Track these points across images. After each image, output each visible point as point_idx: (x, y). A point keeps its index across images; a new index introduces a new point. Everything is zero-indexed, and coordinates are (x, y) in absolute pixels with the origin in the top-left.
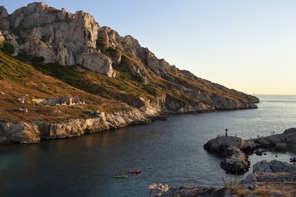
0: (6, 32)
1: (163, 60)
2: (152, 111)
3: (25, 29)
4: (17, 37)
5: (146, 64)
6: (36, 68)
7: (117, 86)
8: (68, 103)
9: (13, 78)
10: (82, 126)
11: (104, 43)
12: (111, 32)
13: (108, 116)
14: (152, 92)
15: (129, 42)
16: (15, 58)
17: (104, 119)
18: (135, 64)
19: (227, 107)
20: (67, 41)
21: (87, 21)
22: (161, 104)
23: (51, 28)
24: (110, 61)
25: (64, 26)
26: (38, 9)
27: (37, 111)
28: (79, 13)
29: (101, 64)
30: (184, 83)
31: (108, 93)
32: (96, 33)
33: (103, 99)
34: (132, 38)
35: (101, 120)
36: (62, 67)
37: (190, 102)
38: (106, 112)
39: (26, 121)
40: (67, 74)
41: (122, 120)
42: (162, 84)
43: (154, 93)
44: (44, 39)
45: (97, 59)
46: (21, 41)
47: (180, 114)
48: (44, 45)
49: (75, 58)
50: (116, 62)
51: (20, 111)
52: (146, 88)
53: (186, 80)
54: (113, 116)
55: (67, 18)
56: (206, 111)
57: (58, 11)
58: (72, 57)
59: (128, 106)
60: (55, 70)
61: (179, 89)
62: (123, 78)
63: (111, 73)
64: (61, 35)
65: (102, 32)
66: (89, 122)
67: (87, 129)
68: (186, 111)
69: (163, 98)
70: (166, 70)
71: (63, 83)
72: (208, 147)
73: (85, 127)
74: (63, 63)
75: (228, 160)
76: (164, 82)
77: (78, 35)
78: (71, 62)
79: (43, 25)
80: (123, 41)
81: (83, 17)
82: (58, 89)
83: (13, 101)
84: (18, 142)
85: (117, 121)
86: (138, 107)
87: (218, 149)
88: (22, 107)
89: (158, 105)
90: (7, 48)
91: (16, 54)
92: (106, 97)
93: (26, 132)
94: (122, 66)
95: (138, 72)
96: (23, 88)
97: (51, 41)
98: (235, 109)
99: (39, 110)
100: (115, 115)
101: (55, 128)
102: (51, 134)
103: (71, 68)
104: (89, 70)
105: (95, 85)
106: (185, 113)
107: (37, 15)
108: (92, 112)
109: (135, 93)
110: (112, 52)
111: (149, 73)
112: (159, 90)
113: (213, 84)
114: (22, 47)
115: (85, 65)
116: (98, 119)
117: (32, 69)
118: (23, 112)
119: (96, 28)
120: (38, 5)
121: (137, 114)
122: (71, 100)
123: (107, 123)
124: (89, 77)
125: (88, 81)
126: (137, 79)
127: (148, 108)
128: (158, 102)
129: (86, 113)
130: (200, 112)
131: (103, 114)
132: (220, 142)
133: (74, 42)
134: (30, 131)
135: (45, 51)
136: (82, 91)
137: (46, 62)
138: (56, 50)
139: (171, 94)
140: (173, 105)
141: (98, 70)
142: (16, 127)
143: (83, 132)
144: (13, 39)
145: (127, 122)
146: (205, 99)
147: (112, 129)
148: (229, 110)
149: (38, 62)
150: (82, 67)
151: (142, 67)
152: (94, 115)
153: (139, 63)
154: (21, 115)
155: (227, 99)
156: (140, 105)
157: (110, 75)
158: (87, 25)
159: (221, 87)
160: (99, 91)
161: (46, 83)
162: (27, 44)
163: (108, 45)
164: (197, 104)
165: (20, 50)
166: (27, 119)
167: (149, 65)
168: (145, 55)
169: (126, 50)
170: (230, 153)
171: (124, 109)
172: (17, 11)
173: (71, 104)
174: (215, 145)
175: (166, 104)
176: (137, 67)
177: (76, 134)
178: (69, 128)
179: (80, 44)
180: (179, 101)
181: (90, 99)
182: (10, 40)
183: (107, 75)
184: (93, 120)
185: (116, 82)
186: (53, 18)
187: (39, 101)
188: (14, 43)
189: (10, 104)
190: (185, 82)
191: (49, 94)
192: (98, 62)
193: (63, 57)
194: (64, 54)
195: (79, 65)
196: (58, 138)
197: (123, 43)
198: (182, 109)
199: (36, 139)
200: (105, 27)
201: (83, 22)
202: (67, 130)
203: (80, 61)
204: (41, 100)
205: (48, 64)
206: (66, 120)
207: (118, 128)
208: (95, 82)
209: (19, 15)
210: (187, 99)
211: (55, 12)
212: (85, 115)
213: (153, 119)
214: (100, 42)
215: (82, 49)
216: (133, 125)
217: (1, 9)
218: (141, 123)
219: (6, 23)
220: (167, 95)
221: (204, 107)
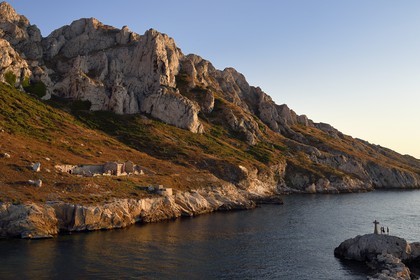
0: (35, 64)
1: (284, 106)
2: (259, 188)
3: (65, 59)
4: (51, 71)
5: (257, 113)
6: (77, 118)
7: (205, 148)
8: (115, 173)
9: (32, 133)
10: (131, 210)
11: (188, 79)
12: (202, 63)
13: (179, 194)
14: (261, 157)
15: (230, 78)
16: (46, 102)
17: (171, 200)
18: (237, 113)
19: (396, 185)
20: (128, 76)
21: (160, 45)
22: (277, 177)
23: (105, 57)
24: (195, 109)
25: (123, 53)
26: (86, 29)
27: (58, 185)
28: (149, 33)
29: (180, 112)
30: (319, 144)
31: (187, 157)
32: (176, 64)
33: (176, 167)
34: (234, 73)
35: (166, 202)
36: (117, 117)
37: (328, 175)
38: (177, 187)
39: (35, 201)
41: (204, 203)
42: (281, 145)
43: (265, 159)
44: (93, 73)
45: (174, 104)
46: (58, 77)
47: (310, 194)
48: (91, 82)
49: (139, 103)
50: (206, 108)
51: (30, 184)
52: (252, 151)
53: (324, 138)
54: (187, 195)
55: (130, 42)
56: (355, 191)
57: (117, 31)
58: (134, 102)
59: (215, 179)
60: (107, 121)
61: (310, 154)
62: (215, 134)
63: (196, 125)
64: (118, 68)
65: (186, 63)
66: (145, 205)
67: (140, 216)
68: (320, 189)
69: (282, 167)
70: (290, 122)
71: (116, 142)
72: (341, 253)
73: (137, 212)
74: (119, 110)
76: (284, 142)
77: (146, 67)
78: (133, 109)
79: (94, 52)
80: (220, 77)
81: (154, 39)
82: (103, 150)
83: (22, 167)
84: (19, 236)
85: (195, 203)
86: (235, 181)
88: (36, 178)
89: (271, 179)
90: (34, 88)
91: (47, 97)
92: (183, 164)
93: (35, 219)
94: (216, 116)
95: (242, 125)
96: (44, 148)
97: (102, 76)
99: (63, 183)
100: (192, 193)
101: (84, 214)
102: (77, 222)
103: (132, 118)
104: (160, 120)
105: (167, 145)
106: (318, 192)
107: (85, 37)
108: (151, 187)
109: (232, 159)
110: (200, 94)
111: (260, 126)
112: (274, 154)
113: (373, 146)
114: (58, 86)
115: (154, 114)
116: (159, 200)
117: (68, 118)
118: (35, 185)
119: (176, 58)
120: (87, 22)
121: (231, 193)
122: (119, 167)
123: (175, 207)
124: (159, 131)
125: (157, 138)
126: (239, 135)
127: (253, 184)
128: (273, 174)
129: (141, 189)
130: (344, 192)
131: (169, 191)
133: (139, 78)
134: (41, 217)
135: (92, 92)
136: (143, 154)
137: (93, 108)
138: (110, 90)
139: (295, 162)
140: (297, 179)
141: (175, 121)
142: (18, 211)
143: (133, 221)
144: (45, 73)
145: (212, 206)
146: (354, 170)
147: (185, 217)
148: (400, 189)
149: (80, 109)
150: (149, 116)
151: (249, 116)
152: (155, 193)
153: (245, 111)
154: (30, 190)
155: (394, 170)
156: (238, 178)
157: (194, 130)
158: (161, 51)
159: (385, 152)
160: (173, 154)
161: (85, 141)
162: (66, 81)
163: (194, 83)
164: (340, 178)
165: (55, 91)
166: (38, 197)
167: (262, 114)
168: (255, 99)
169: (225, 91)
171: (208, 184)
172: (55, 32)
173: (119, 174)
174: (354, 251)
175: (287, 179)
176: (240, 117)
177: (119, 223)
178: (108, 213)
179: (148, 80)
180: (308, 173)
181: (154, 166)
182: (40, 75)
183: (188, 130)
184: (152, 201)
185: (204, 140)
186: (109, 41)
187: (65, 169)
188: (46, 79)
189: (17, 172)
190: (321, 142)
191: (87, 157)
192: (176, 108)
193: (120, 101)
194: (121, 96)
195: (145, 113)
196: (87, 231)
198: (313, 187)
199: (50, 231)
200: (191, 56)
201: (154, 46)
202: (104, 217)
203: (147, 108)
204: (70, 168)
205: (96, 112)
207: (196, 215)
208: (168, 141)
209: (58, 39)
210: (322, 170)
211: (112, 32)
212: (138, 192)
213: (260, 202)
214: (182, 78)
215: (152, 89)
216: (223, 210)
217: (32, 30)
218: (237, 209)
219: (37, 51)
220: (289, 163)
221: (353, 183)
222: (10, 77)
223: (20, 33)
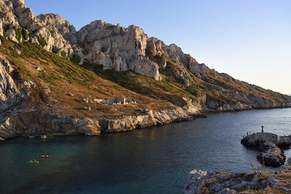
0: (74, 46)
1: (203, 64)
2: (193, 109)
3: (89, 43)
4: (82, 49)
5: (189, 69)
6: (97, 74)
7: (164, 88)
8: (122, 103)
9: (80, 83)
10: (133, 121)
11: (152, 51)
12: (158, 42)
13: (156, 113)
14: (193, 93)
15: (173, 50)
16: (81, 66)
17: (152, 116)
18: (179, 69)
19: (264, 106)
20: (121, 51)
21: (138, 33)
22: (202, 103)
23: (109, 41)
24: (157, 67)
25: (118, 38)
26: (98, 26)
27: (98, 109)
28: (131, 27)
29: (149, 69)
30: (222, 85)
31: (155, 94)
32: (145, 43)
33: (151, 99)
34: (175, 46)
35: (150, 117)
36: (117, 73)
37: (228, 102)
38: (154, 110)
39: (89, 117)
40: (121, 78)
41: (167, 117)
42: (203, 86)
43: (195, 94)
44: (103, 50)
45: (146, 65)
46: (86, 52)
47: (219, 112)
48: (103, 55)
49: (128, 65)
50: (162, 67)
51: (85, 109)
52: (188, 90)
53: (224, 82)
54: (159, 113)
55: (121, 32)
56: (243, 110)
57: (114, 27)
58: (125, 64)
59: (172, 105)
60: (112, 75)
61: (218, 90)
62: (168, 81)
63: (158, 76)
64: (116, 46)
65: (150, 42)
66: (140, 119)
67: (138, 125)
68: (225, 109)
69: (204, 98)
70: (206, 73)
71: (118, 86)
72: (245, 142)
73: (136, 122)
74: (118, 69)
75: (264, 155)
76: (204, 84)
77: (130, 46)
78: (125, 68)
79: (103, 38)
80: (168, 49)
81: (134, 30)
82: (114, 91)
83: (79, 100)
84: (84, 134)
85: (163, 117)
86: (182, 106)
87: (254, 144)
88: (87, 106)
89: (199, 105)
90: (75, 59)
91: (81, 63)
92: (154, 97)
93: (90, 126)
94: (168, 71)
95: (182, 75)
96: (87, 91)
97: (108, 51)
98: (271, 108)
99: (100, 108)
100: (161, 113)
101: (112, 123)
102: (109, 128)
103: (125, 73)
104: (139, 74)
105: (144, 87)
106: (223, 111)
107: (98, 30)
108: (142, 110)
109: (178, 94)
110: (158, 59)
111: (191, 76)
112: (200, 91)
113: (250, 85)
114: (86, 57)
115: (136, 70)
116: (147, 116)
117: (94, 75)
118: (88, 110)
119: (145, 39)
120: (98, 22)
121: (181, 112)
122: (125, 100)
123: (154, 120)
124: (139, 80)
125: (139, 84)
126: (181, 81)
127: (190, 107)
128: (199, 102)
129: (137, 111)
130: (237, 111)
131: (151, 112)
132: (257, 138)
133: (127, 52)
134: (93, 126)
135: (104, 60)
136: (134, 93)
137: (104, 68)
138: (113, 59)
139: (211, 94)
140: (212, 104)
141: (147, 75)
142: (82, 122)
143: (135, 127)
144: (80, 50)
145: (171, 119)
146: (242, 99)
147: (159, 125)
148: (266, 108)
149: (98, 69)
150: (134, 72)
151: (185, 71)
152: (144, 113)
153: (182, 67)
154: (86, 112)
155: (263, 98)
156: (183, 104)
157: (157, 79)
158: (138, 37)
159: (257, 88)
160: (147, 92)
161: (105, 86)
162: (90, 54)
163: (155, 53)
164: (235, 103)
165: (85, 60)
166: (90, 115)
167: (191, 69)
168: (187, 61)
169: (171, 57)
170: (266, 148)
171: (169, 108)
172: (82, 28)
173: (125, 103)
174: (252, 141)
175: (206, 104)
176: (181, 71)
177: (129, 128)
178: (123, 123)
179: (132, 53)
180: (218, 101)
181: (140, 99)
182: (77, 52)
183: (154, 79)
184: (143, 117)
185: (162, 84)
186: (110, 32)
187: (99, 101)
188: (80, 54)
189: (78, 103)
190: (224, 84)
191: (108, 95)
192: (147, 67)
193: (118, 64)
194: (119, 61)
195: (131, 70)
196: (114, 132)
197: (168, 51)
198: (221, 108)
199: (97, 132)
200: (152, 38)
201: (135, 34)
202: (122, 125)
203: (132, 68)
204: (101, 100)
205: (106, 70)
206: (121, 117)
207: (164, 124)
208: (144, 85)
209: (84, 32)
210: (225, 99)
211: (111, 27)
212: (136, 113)
213: (195, 116)
214: (149, 51)
215: (134, 57)
216: (177, 121)
217: (71, 28)
218: (184, 120)
219: (74, 39)
220: (207, 95)
221: (242, 106)
222: (63, 53)
223: (66, 30)
